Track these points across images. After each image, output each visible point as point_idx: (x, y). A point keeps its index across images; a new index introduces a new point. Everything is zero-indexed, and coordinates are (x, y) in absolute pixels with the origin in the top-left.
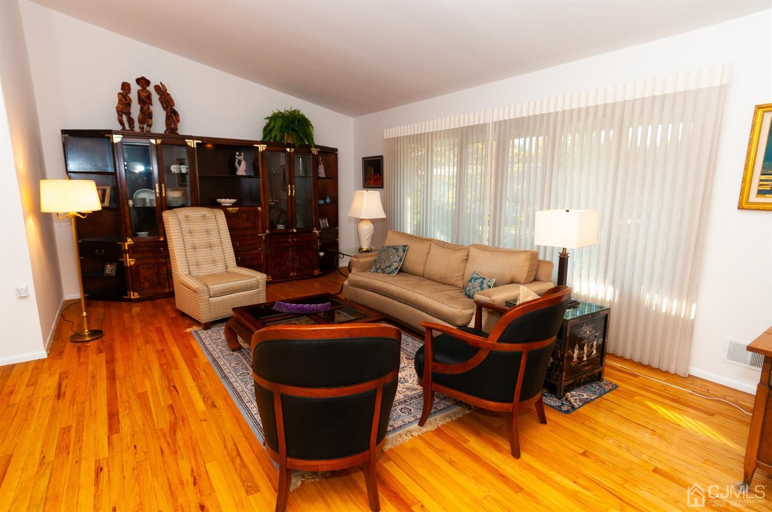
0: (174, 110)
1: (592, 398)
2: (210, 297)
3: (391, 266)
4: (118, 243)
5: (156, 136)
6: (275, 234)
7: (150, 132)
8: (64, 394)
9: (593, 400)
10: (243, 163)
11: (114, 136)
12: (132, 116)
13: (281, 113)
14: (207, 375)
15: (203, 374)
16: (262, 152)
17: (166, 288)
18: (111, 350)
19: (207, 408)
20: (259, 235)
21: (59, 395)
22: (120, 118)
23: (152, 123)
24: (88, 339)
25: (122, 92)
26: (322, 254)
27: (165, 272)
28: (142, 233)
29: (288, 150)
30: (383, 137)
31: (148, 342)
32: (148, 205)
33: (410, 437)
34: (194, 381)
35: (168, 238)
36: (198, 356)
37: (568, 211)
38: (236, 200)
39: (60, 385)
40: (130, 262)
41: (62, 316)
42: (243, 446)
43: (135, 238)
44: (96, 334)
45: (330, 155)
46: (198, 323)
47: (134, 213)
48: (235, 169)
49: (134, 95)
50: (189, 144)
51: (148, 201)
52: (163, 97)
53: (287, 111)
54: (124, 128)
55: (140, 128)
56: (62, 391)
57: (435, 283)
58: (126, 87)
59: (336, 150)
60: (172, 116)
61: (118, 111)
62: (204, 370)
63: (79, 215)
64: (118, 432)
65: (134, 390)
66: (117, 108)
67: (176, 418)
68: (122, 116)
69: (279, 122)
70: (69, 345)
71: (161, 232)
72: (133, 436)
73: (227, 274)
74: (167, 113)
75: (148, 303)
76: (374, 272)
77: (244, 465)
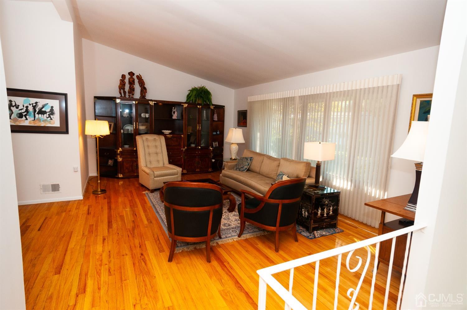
0: (145, 87)
1: (327, 234)
2: (155, 177)
3: (243, 167)
4: (115, 150)
5: (135, 100)
6: (189, 149)
7: (133, 98)
8: (90, 213)
9: (327, 235)
10: (176, 113)
11: (117, 100)
12: (125, 90)
13: (196, 88)
14: (150, 211)
15: (148, 211)
16: (185, 108)
17: (135, 173)
18: (109, 198)
19: (148, 223)
20: (182, 149)
21: (89, 213)
22: (120, 91)
23: (134, 93)
24: (100, 193)
25: (121, 79)
26: (213, 160)
27: (135, 165)
28: (126, 146)
29: (198, 107)
30: (247, 101)
31: (125, 196)
32: (130, 132)
33: (233, 241)
34: (144, 212)
35: (137, 148)
36: (147, 203)
37: (320, 143)
38: (171, 131)
39: (88, 209)
40: (120, 159)
41: (88, 183)
42: (161, 237)
43: (123, 148)
44: (103, 191)
45: (220, 109)
46: (148, 190)
47: (123, 136)
48: (172, 116)
49: (127, 81)
50: (150, 104)
51: (130, 130)
52: (140, 81)
53: (199, 87)
54: (121, 96)
55: (129, 95)
56: (90, 212)
57: (263, 176)
58: (123, 76)
59: (224, 106)
60: (144, 90)
61: (119, 88)
62: (149, 209)
63: (100, 136)
64: (111, 228)
65: (119, 214)
66: (119, 86)
67: (135, 225)
68: (121, 90)
69: (195, 93)
70: (92, 195)
71: (135, 145)
72: (118, 230)
73: (164, 167)
74: (141, 88)
75: (127, 180)
76: (235, 170)
77: (160, 243)
